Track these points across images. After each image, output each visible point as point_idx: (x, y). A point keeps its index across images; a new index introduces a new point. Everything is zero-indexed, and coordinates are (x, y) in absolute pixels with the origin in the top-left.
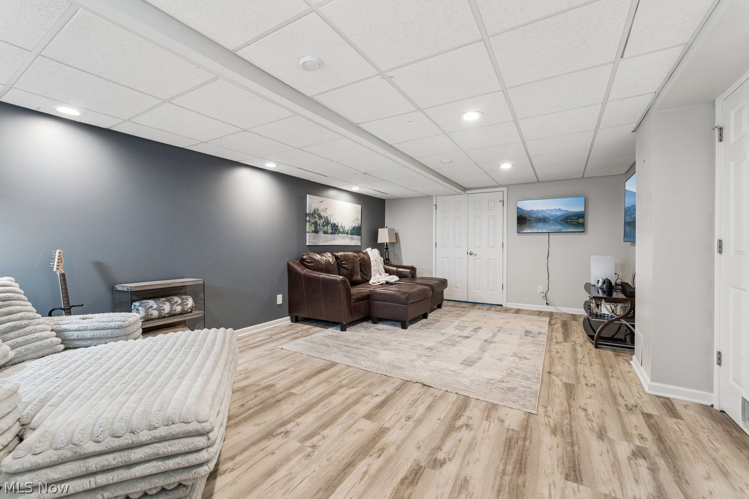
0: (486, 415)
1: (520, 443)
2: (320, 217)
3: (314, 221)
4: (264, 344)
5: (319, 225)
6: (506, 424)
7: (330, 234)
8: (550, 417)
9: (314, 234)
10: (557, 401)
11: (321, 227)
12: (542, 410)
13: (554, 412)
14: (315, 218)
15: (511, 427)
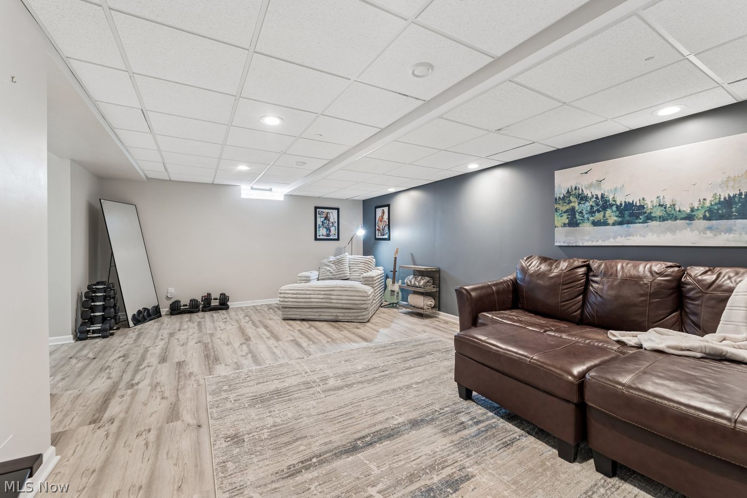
0: (239, 363)
1: (211, 362)
2: (582, 198)
3: (568, 207)
4: (442, 331)
5: (581, 213)
6: (223, 365)
7: (614, 224)
8: (194, 380)
9: (567, 228)
10: (188, 395)
11: (586, 216)
12: (202, 382)
13: (191, 385)
14: (570, 202)
15: (219, 365)
